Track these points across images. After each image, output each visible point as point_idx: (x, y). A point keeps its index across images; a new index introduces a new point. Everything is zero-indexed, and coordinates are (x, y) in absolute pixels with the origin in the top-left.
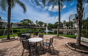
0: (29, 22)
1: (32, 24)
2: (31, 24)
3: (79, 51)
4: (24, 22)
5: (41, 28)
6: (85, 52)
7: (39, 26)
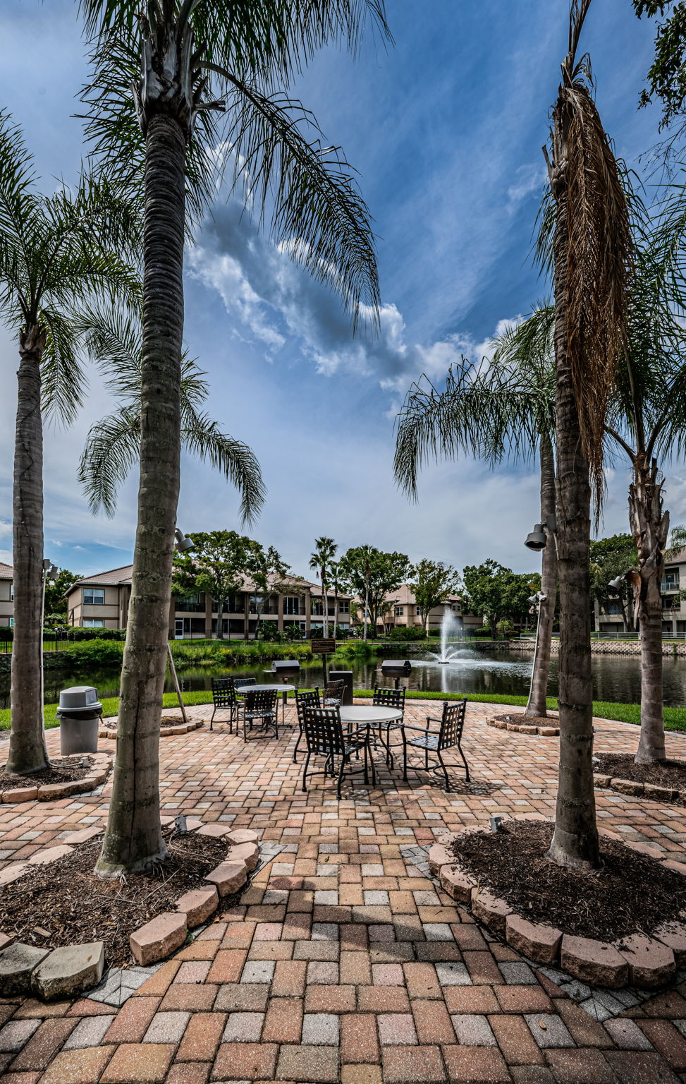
0: (238, 563)
1: (272, 579)
2: (261, 581)
3: (625, 787)
4: (192, 569)
5: (374, 632)
6: (657, 791)
7: (345, 605)
